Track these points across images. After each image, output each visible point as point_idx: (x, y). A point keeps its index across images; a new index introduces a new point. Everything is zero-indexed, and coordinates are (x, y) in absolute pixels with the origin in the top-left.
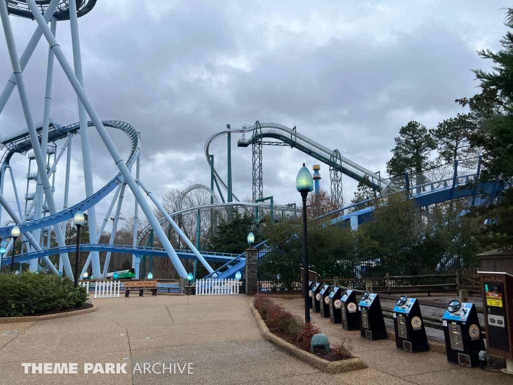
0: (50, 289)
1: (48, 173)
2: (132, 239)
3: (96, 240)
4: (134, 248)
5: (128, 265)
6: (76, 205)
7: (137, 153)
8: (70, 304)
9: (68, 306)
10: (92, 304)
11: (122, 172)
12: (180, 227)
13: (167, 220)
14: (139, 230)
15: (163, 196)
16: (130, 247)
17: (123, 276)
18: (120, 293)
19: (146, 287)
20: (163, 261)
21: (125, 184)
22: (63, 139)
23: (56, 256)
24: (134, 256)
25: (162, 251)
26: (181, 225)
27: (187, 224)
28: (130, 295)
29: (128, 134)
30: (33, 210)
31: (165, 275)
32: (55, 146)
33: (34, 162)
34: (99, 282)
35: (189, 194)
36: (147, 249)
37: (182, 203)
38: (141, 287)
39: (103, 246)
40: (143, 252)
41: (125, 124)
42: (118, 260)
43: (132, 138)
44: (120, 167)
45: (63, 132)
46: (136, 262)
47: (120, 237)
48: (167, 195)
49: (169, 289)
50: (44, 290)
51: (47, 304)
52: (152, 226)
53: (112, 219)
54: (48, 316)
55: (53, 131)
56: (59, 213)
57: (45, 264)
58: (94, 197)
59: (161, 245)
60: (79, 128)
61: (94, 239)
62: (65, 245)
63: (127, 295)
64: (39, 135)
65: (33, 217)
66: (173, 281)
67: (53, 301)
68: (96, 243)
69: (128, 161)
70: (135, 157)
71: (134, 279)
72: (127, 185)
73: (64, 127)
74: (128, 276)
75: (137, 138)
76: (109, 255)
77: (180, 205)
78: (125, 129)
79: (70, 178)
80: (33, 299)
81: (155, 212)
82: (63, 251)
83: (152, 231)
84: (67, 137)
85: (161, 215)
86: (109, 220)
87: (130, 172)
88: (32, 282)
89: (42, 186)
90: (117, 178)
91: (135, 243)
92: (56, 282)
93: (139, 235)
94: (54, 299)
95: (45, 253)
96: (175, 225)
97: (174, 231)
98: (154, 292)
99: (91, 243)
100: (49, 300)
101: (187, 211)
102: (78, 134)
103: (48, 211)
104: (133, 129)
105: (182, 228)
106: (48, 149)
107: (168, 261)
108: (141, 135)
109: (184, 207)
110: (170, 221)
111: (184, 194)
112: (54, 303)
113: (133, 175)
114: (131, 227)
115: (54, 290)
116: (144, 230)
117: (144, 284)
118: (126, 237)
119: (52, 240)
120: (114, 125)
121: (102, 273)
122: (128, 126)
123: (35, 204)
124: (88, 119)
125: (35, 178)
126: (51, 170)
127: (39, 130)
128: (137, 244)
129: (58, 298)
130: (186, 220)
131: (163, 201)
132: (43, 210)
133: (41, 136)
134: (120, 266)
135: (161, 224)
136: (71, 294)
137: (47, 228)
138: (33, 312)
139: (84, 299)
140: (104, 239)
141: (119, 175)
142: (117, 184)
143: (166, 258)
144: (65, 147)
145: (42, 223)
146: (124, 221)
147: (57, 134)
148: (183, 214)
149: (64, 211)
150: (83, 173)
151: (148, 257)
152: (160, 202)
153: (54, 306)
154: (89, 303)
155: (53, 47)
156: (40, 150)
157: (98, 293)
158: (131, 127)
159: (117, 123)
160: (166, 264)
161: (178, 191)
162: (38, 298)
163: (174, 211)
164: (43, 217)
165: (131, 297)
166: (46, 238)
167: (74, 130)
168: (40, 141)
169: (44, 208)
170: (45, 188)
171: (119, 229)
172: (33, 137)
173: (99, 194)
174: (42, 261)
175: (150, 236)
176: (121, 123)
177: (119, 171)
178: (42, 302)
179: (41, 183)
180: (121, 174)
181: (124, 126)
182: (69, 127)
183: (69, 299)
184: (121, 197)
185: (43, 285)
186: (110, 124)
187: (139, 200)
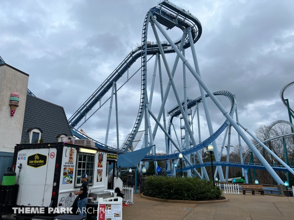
0: (202, 186)
1: (189, 124)
2: (240, 159)
3: (219, 159)
4: (242, 164)
5: (239, 174)
6: (206, 140)
7: (235, 107)
8: (213, 196)
9: (212, 197)
10: (225, 197)
11: (228, 119)
12: (271, 150)
13: (261, 146)
14: (243, 153)
15: (255, 131)
16: (239, 163)
17: (238, 181)
18: (240, 192)
19: (256, 189)
20: (262, 173)
21: (231, 126)
22: (194, 106)
23: (199, 168)
24: (243, 169)
25: (261, 166)
26: (271, 148)
27: (275, 147)
28: (246, 193)
29: (228, 97)
30: (185, 145)
31: (266, 182)
32: (191, 110)
33: (183, 120)
34: (226, 184)
35: (273, 127)
36: (250, 164)
37: (269, 134)
38: (252, 189)
39: (223, 162)
40: (248, 166)
41: (226, 92)
42: (233, 171)
43: (230, 99)
44: (226, 117)
45: (194, 103)
46: (244, 172)
47: (232, 157)
48: (258, 130)
49: (272, 191)
50: (199, 187)
51: (201, 195)
52: (251, 150)
53: (226, 147)
54: (203, 201)
55: (189, 103)
56: (198, 145)
57: (194, 172)
58: (214, 135)
59: (259, 162)
60: (201, 99)
61: (218, 159)
62: (203, 162)
63: (244, 193)
64: (183, 106)
65: (185, 148)
66: (273, 186)
67: (204, 194)
68: (219, 161)
69: (230, 113)
70: (234, 109)
71: (245, 183)
72: (232, 127)
73: (194, 100)
74: (241, 181)
75: (234, 98)
76: (227, 168)
77: (269, 135)
78: (226, 95)
79: (200, 126)
80: (194, 191)
81: (252, 141)
82: (203, 166)
83: (252, 153)
84: (196, 105)
85: (256, 142)
86: (224, 147)
87: (233, 118)
88: (193, 182)
89: (188, 132)
90: (226, 123)
91: (242, 161)
92: (204, 183)
93: (243, 156)
94: (205, 192)
95: (194, 167)
96: (267, 148)
97: (267, 152)
98: (262, 192)
99: (216, 161)
100: (202, 193)
101: (274, 139)
102: (201, 102)
103: (192, 144)
104: (231, 94)
105: (272, 150)
106: (188, 113)
107: (266, 172)
108: (236, 96)
109: (272, 137)
110: (263, 146)
111: (270, 128)
112: (205, 195)
113: (234, 120)
114: (238, 151)
115: (204, 187)
116: (247, 153)
117: (253, 187)
118: (235, 157)
119: (196, 160)
120: (219, 93)
121: (225, 179)
122: (228, 92)
123: (185, 141)
124: (206, 93)
125: (184, 128)
126: (191, 123)
127: (183, 104)
128: (243, 162)
129: (206, 192)
130: (274, 145)
131: (256, 134)
132: (190, 144)
133: (184, 107)
134: (235, 175)
135: (257, 148)
136: (212, 190)
137: (193, 153)
138: (195, 199)
139: (220, 194)
140: (223, 159)
141: (226, 121)
142: (226, 126)
143: (264, 170)
144: (196, 110)
145: (191, 151)
146: (233, 148)
147: (191, 104)
148: (271, 141)
149: (200, 144)
150: (206, 122)
151: (251, 170)
152: (254, 134)
153: (205, 196)
154: (223, 196)
155: (185, 63)
156: (185, 113)
157: (226, 191)
158: (229, 93)
159: (221, 92)
160: (265, 174)
161: (265, 126)
162: (197, 191)
163: (265, 140)
164: (190, 148)
165: (247, 195)
166: (193, 159)
167: (199, 101)
168: (184, 110)
169: (190, 143)
170: (189, 132)
171: (230, 152)
172: (181, 108)
173: (217, 133)
174: (193, 171)
175: (251, 156)
176: (223, 92)
177: (226, 119)
178: (199, 193)
179: (187, 130)
180: (227, 121)
181: (225, 93)
182: (197, 100)
183: (212, 193)
184: (230, 134)
185: (198, 184)
186: (217, 93)
187: (240, 134)
